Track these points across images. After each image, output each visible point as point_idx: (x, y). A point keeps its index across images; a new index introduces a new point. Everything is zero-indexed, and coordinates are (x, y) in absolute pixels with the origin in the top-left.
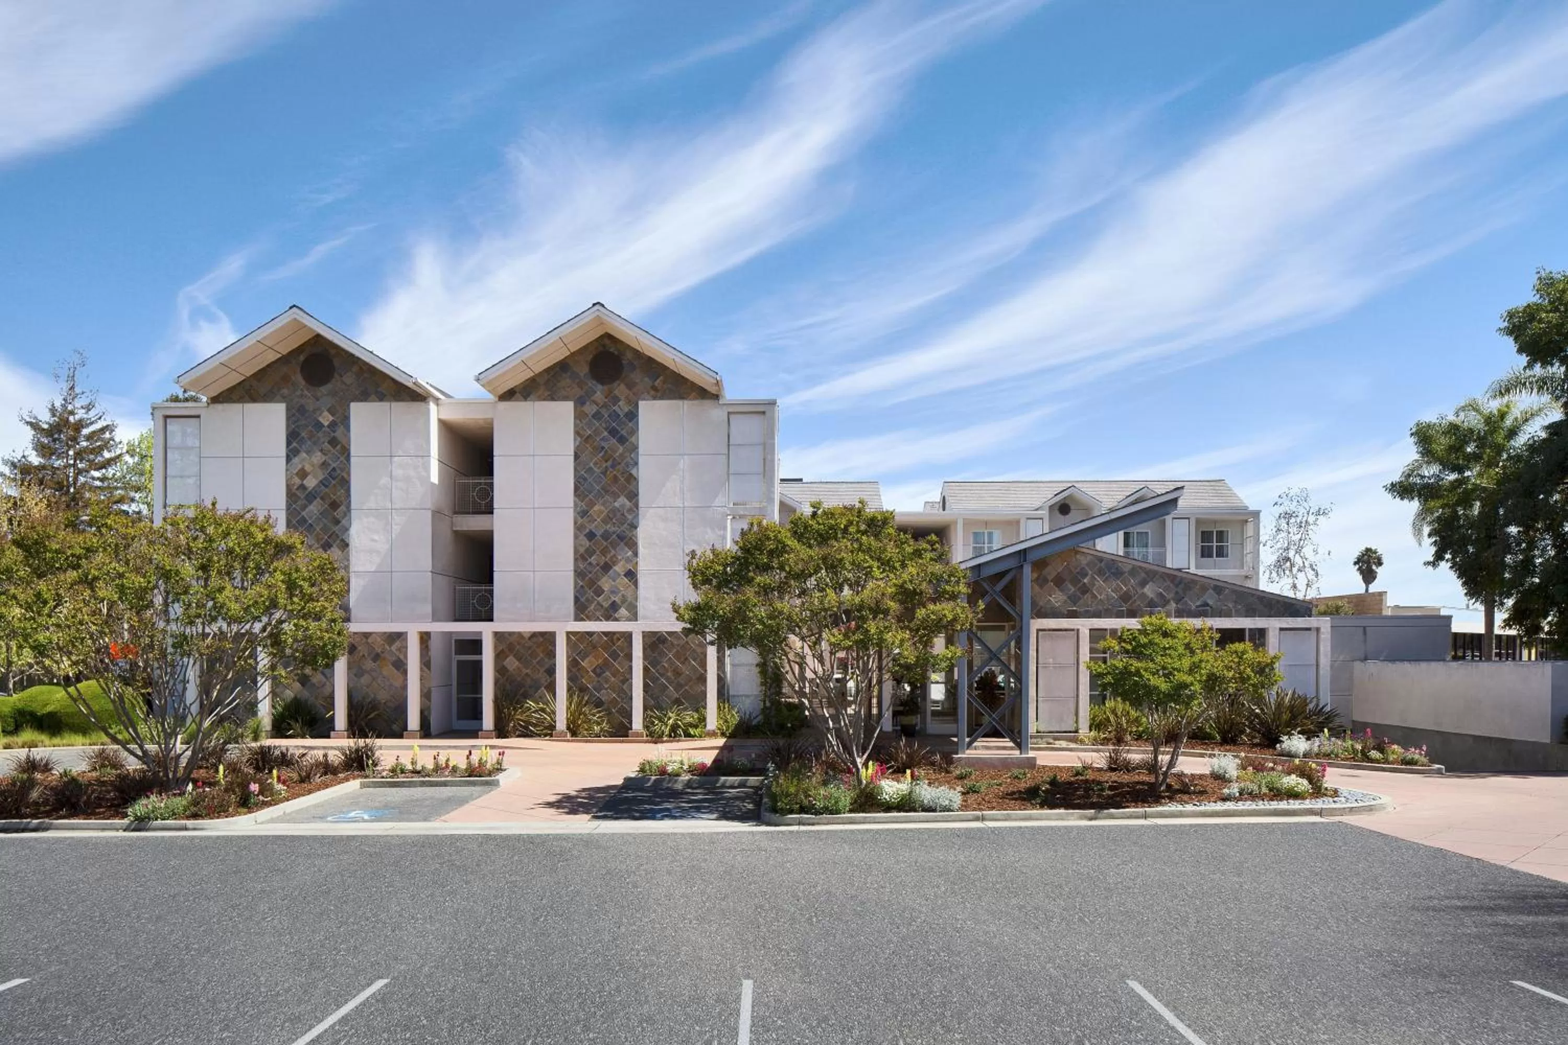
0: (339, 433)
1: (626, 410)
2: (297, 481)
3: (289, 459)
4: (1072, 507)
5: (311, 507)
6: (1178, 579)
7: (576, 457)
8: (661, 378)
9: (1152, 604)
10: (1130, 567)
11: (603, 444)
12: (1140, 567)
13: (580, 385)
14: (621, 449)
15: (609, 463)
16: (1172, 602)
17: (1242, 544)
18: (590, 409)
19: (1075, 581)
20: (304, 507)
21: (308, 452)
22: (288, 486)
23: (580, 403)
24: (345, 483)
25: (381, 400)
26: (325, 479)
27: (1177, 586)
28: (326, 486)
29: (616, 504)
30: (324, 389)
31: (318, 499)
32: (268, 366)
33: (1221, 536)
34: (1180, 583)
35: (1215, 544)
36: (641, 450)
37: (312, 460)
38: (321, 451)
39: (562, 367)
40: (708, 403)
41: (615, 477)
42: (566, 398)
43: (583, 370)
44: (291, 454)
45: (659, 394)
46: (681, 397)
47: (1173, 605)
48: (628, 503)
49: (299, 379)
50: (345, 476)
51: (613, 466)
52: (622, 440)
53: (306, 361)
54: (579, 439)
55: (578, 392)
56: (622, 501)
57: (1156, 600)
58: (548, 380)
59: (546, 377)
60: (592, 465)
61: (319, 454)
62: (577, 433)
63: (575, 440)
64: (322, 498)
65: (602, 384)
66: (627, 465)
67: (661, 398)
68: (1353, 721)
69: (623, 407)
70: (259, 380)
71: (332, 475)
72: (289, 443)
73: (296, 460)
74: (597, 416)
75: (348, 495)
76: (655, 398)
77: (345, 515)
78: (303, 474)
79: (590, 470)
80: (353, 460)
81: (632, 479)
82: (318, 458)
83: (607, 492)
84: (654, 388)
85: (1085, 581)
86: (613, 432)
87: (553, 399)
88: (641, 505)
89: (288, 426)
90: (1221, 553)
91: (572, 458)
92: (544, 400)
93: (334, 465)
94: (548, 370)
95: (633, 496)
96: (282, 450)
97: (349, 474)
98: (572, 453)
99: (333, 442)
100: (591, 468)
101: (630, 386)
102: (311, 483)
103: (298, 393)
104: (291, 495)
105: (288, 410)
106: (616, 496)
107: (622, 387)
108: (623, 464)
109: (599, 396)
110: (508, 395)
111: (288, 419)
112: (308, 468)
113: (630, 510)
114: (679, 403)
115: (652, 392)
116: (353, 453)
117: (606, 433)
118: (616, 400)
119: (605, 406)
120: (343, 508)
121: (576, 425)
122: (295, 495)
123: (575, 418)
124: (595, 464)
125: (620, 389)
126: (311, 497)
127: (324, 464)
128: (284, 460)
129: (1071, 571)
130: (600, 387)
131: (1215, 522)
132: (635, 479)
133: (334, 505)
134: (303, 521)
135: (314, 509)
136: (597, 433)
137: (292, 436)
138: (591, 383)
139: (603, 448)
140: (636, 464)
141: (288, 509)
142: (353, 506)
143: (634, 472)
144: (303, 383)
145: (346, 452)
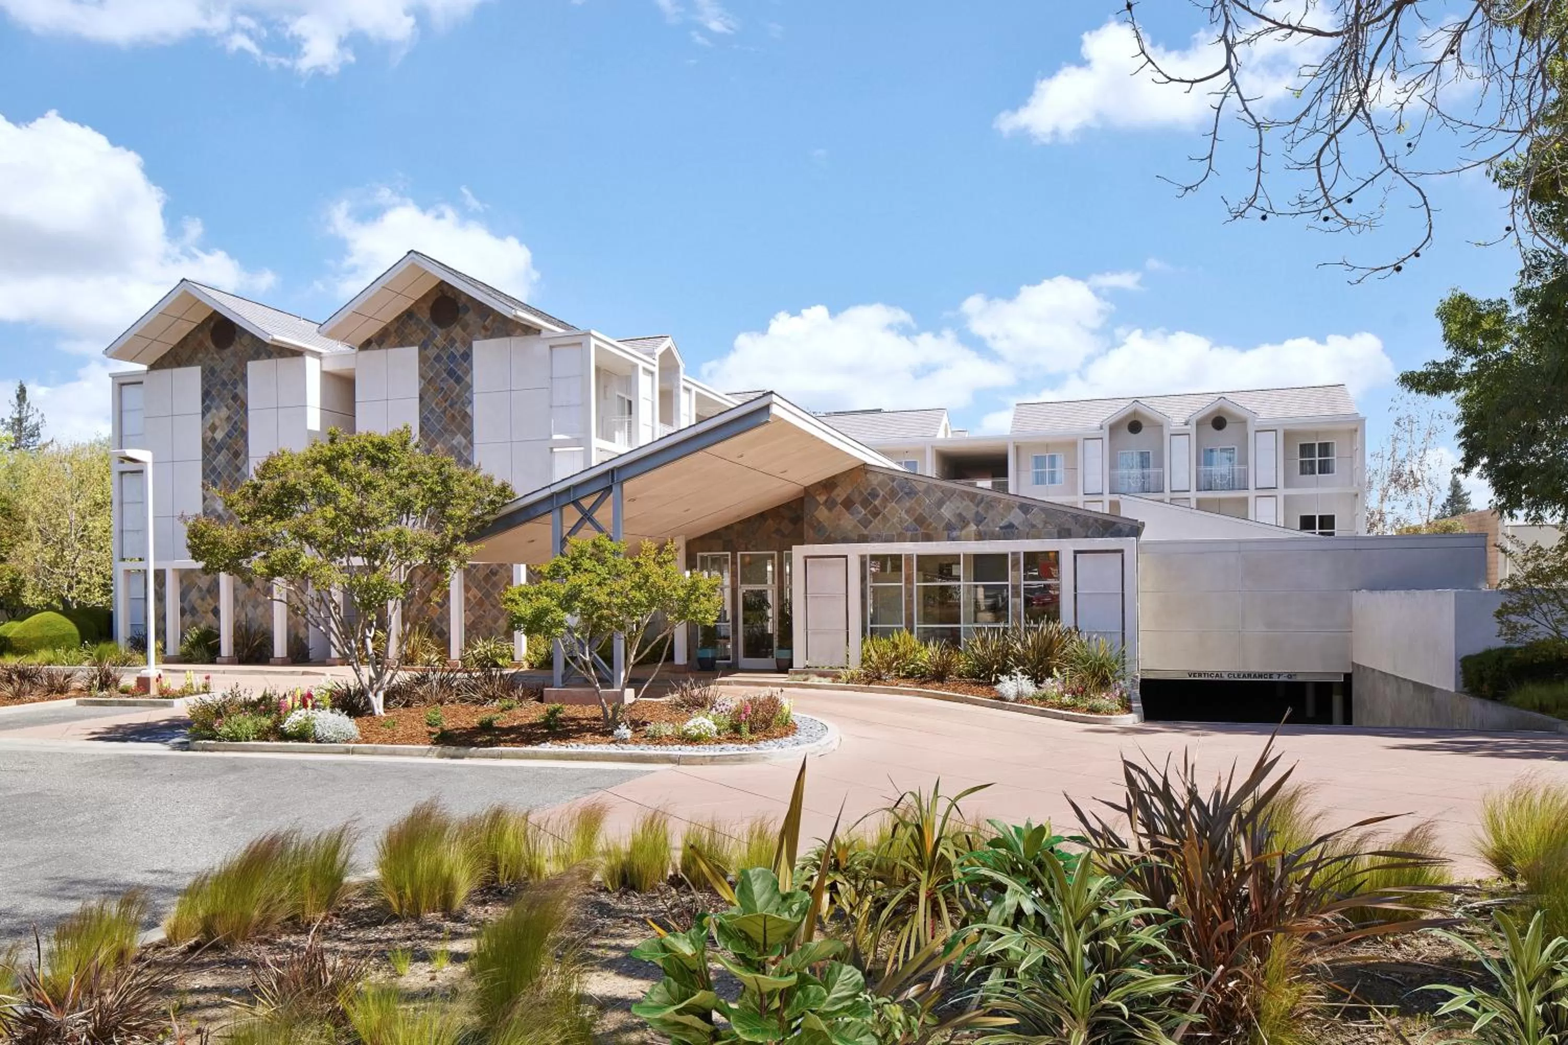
0: (239, 390)
1: (462, 351)
2: (209, 434)
3: (204, 415)
4: (1144, 424)
5: (220, 457)
6: (979, 497)
7: (421, 398)
8: (491, 317)
9: (949, 527)
10: (925, 485)
11: (442, 385)
12: (936, 486)
13: (423, 330)
14: (458, 388)
15: (448, 403)
16: (972, 524)
17: (1351, 457)
18: (432, 352)
19: (865, 503)
20: (215, 457)
21: (217, 408)
22: (203, 439)
23: (423, 347)
24: (244, 434)
25: (269, 357)
26: (230, 431)
27: (978, 505)
28: (230, 438)
29: (454, 442)
30: (228, 352)
31: (225, 450)
32: (188, 335)
33: (1325, 449)
34: (982, 500)
35: (1317, 459)
36: (476, 389)
37: (221, 414)
38: (227, 406)
39: (408, 315)
40: (531, 338)
41: (453, 415)
42: (412, 344)
43: (425, 316)
44: (205, 410)
45: (489, 333)
46: (508, 335)
47: (973, 527)
48: (464, 441)
49: (209, 344)
50: (245, 429)
51: (451, 406)
52: (459, 380)
53: (215, 325)
54: (423, 382)
55: (422, 337)
56: (459, 439)
57: (953, 521)
58: (398, 328)
59: (396, 325)
60: (433, 405)
61: (225, 409)
62: (422, 376)
63: (420, 382)
64: (227, 449)
65: (442, 328)
66: (463, 404)
67: (491, 337)
68: (1353, 663)
69: (459, 348)
70: (182, 347)
71: (235, 427)
72: (203, 401)
73: (208, 416)
74: (438, 358)
75: (247, 445)
76: (486, 337)
77: (244, 462)
78: (213, 428)
79: (432, 411)
80: (250, 413)
81: (467, 417)
82: (224, 413)
83: (446, 430)
84: (485, 328)
85: (876, 502)
86: (451, 373)
87: (402, 346)
88: (476, 441)
89: (203, 386)
90: (1325, 468)
91: (418, 400)
92: (395, 347)
93: (236, 418)
94: (398, 319)
95: (468, 433)
96: (199, 408)
97: (247, 426)
98: (418, 396)
99: (235, 397)
100: (433, 409)
101: (464, 328)
102: (219, 435)
103: (210, 356)
104: (205, 447)
105: (203, 371)
106: (454, 434)
107: (458, 329)
108: (459, 403)
109: (439, 339)
110: (366, 345)
111: (203, 379)
112: (217, 423)
113: (466, 447)
114: (506, 340)
115: (483, 332)
116: (250, 407)
117: (445, 375)
118: (452, 342)
119: (444, 348)
120: (242, 456)
121: (420, 368)
122: (208, 446)
123: (420, 362)
124: (437, 404)
125: (457, 331)
126: (219, 449)
127: (229, 418)
128: (200, 416)
129: (861, 493)
130: (440, 330)
131: (1317, 434)
132: (470, 417)
133: (236, 455)
134: (214, 470)
135: (222, 458)
136: (438, 374)
137: (206, 395)
138: (432, 327)
139: (443, 388)
140: (471, 402)
141: (203, 460)
142: (250, 454)
143: (468, 410)
144: (213, 347)
145: (244, 406)
